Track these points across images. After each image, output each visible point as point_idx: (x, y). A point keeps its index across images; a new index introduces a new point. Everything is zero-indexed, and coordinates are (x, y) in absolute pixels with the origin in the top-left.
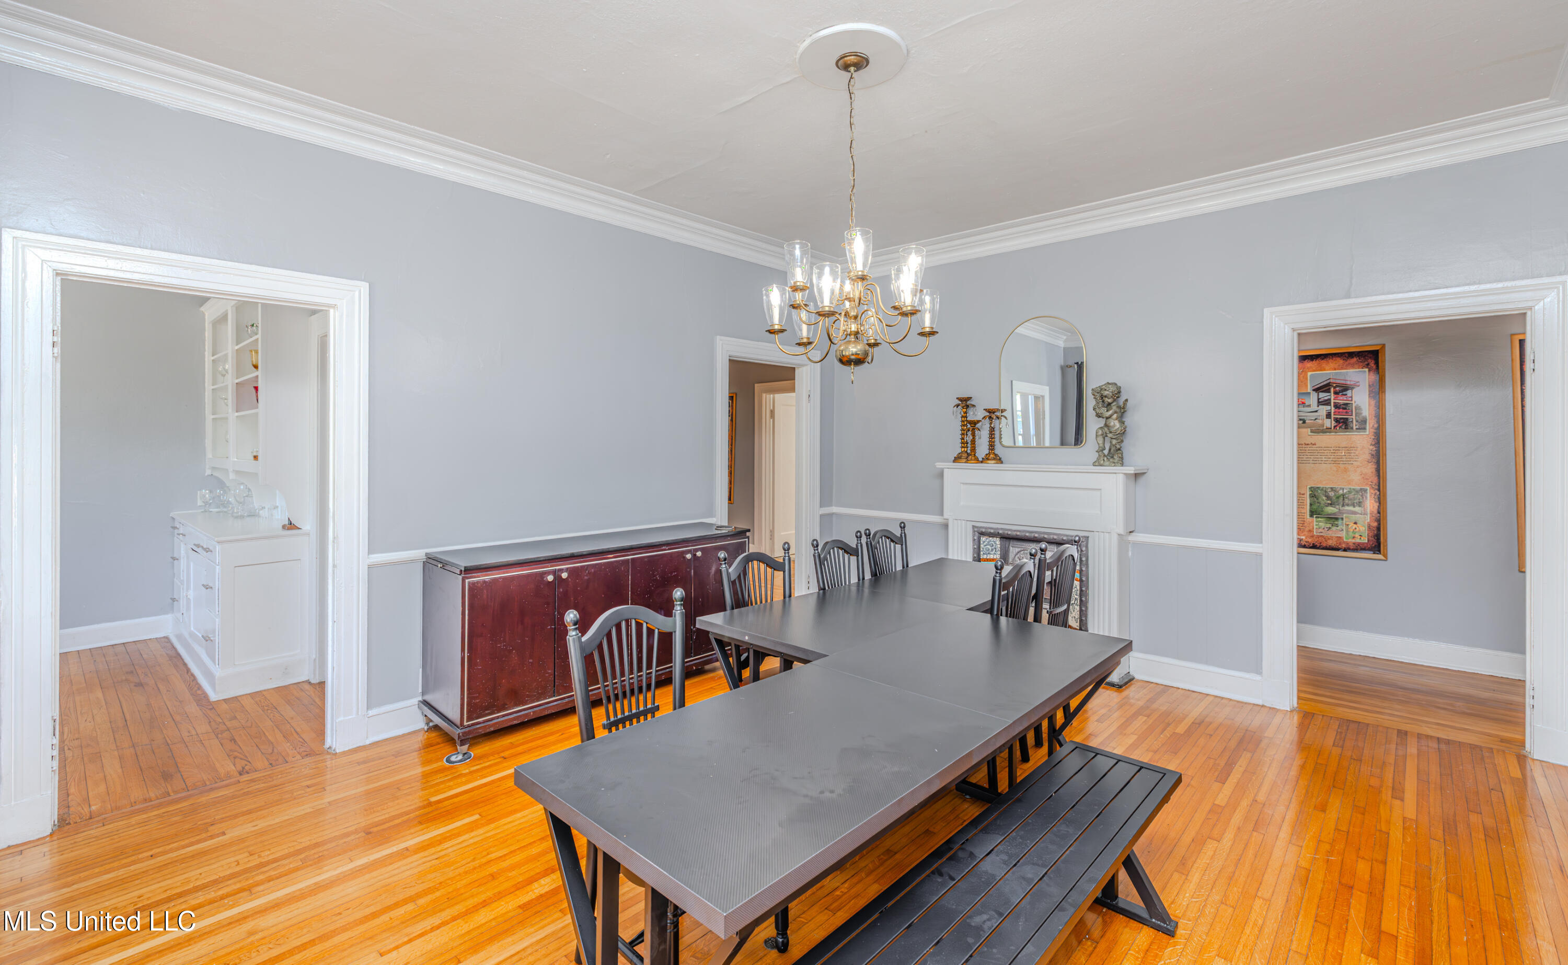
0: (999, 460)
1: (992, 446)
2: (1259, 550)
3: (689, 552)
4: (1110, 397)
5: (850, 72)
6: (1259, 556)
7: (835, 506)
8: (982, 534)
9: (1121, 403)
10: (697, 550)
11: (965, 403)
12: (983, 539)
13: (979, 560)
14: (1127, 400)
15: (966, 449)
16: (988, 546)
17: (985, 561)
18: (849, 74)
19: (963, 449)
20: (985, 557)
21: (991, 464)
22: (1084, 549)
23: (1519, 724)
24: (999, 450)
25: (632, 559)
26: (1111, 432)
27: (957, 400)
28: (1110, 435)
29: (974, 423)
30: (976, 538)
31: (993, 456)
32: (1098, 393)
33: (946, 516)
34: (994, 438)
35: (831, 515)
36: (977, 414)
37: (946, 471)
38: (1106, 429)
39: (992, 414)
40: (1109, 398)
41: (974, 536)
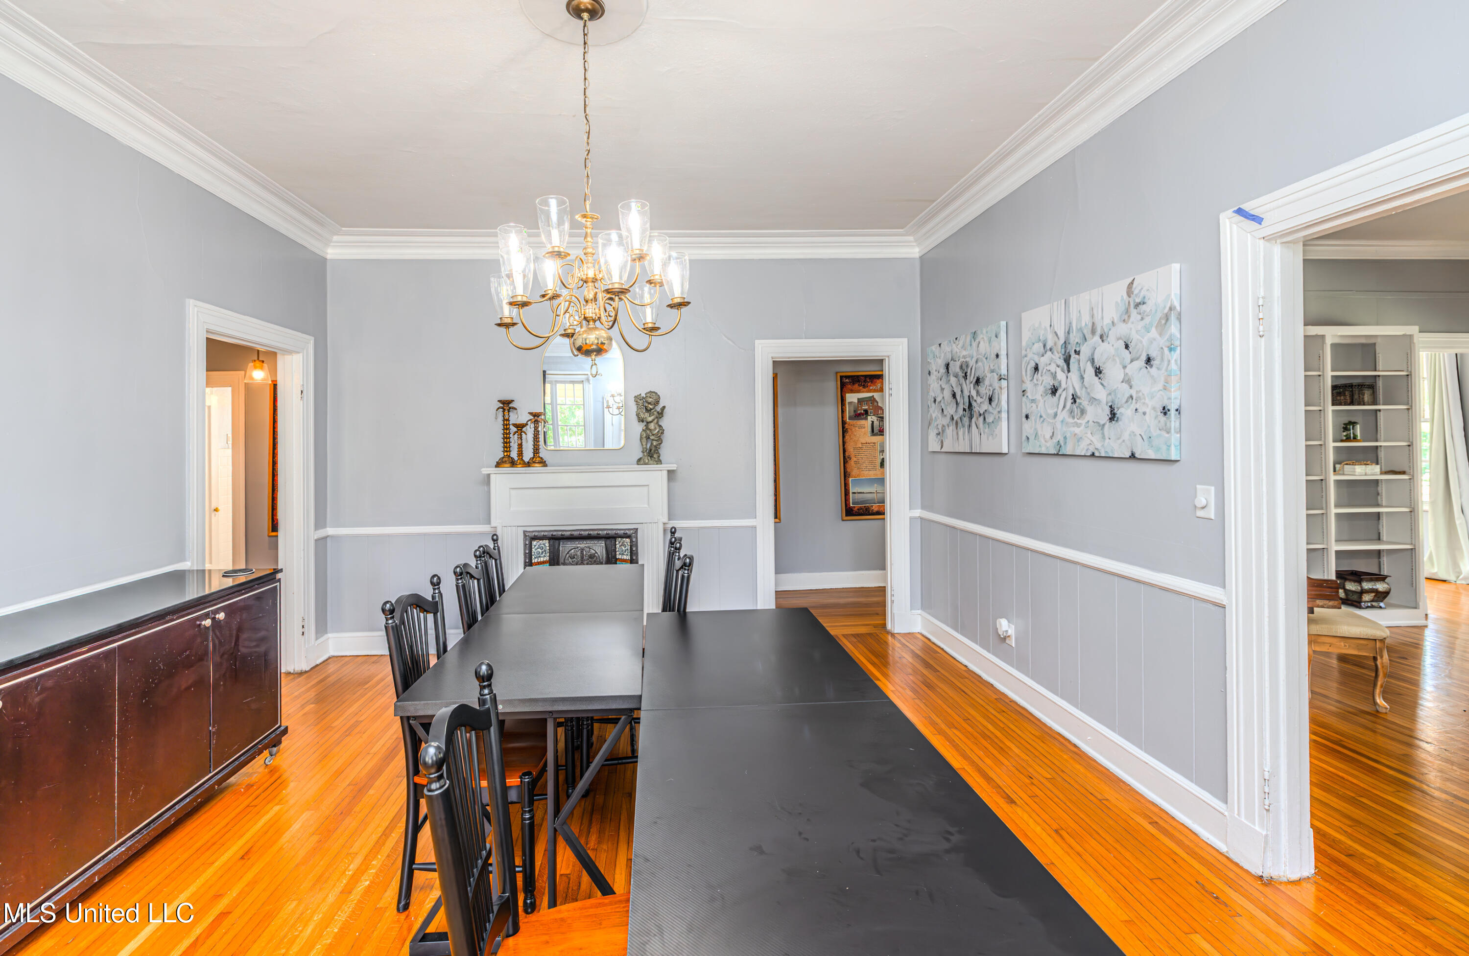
0: (543, 463)
1: (536, 450)
2: (754, 524)
3: (206, 616)
4: (652, 403)
5: (582, 18)
6: (754, 528)
7: (330, 527)
8: (535, 538)
9: (658, 408)
10: (217, 611)
11: (506, 405)
12: (534, 543)
13: (531, 564)
14: (664, 407)
15: (508, 453)
16: (539, 550)
17: (536, 565)
18: (581, 23)
19: (506, 454)
20: (536, 560)
21: (537, 468)
22: (634, 540)
23: (884, 615)
24: (543, 454)
25: (119, 646)
26: (653, 435)
27: (498, 403)
28: (652, 437)
29: (520, 427)
30: (527, 543)
31: (538, 460)
32: (640, 400)
33: (493, 524)
34: (539, 441)
35: (326, 538)
36: (521, 416)
37: (493, 477)
38: (648, 432)
39: (536, 417)
40: (652, 405)
41: (525, 540)
